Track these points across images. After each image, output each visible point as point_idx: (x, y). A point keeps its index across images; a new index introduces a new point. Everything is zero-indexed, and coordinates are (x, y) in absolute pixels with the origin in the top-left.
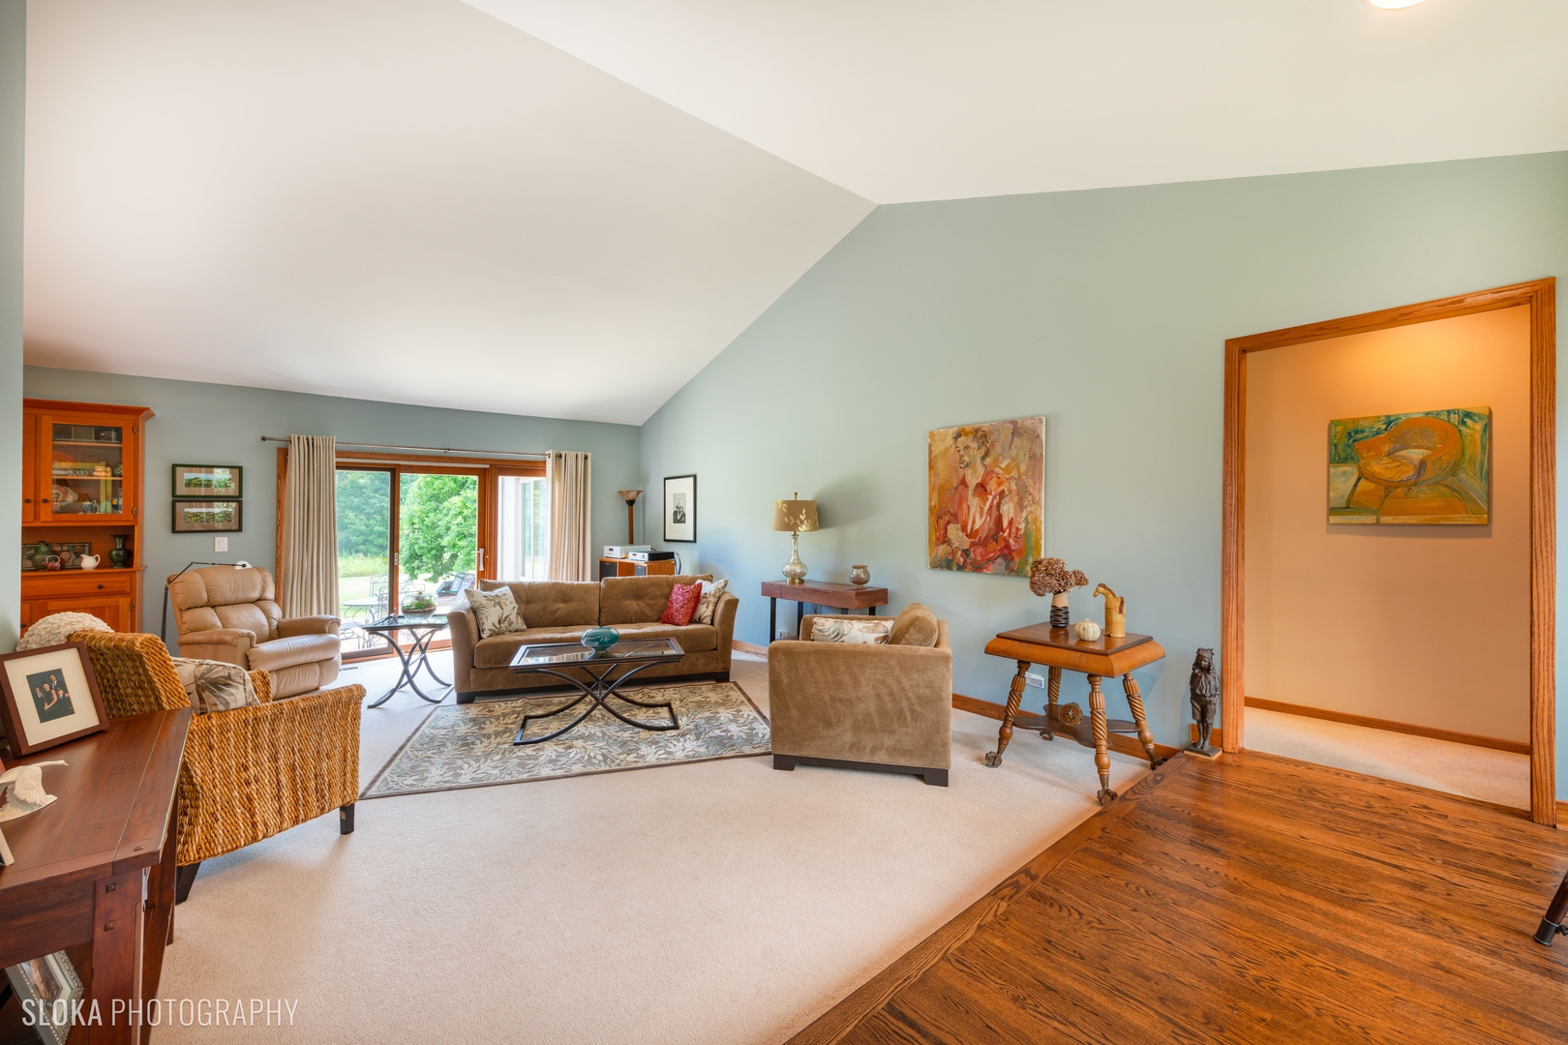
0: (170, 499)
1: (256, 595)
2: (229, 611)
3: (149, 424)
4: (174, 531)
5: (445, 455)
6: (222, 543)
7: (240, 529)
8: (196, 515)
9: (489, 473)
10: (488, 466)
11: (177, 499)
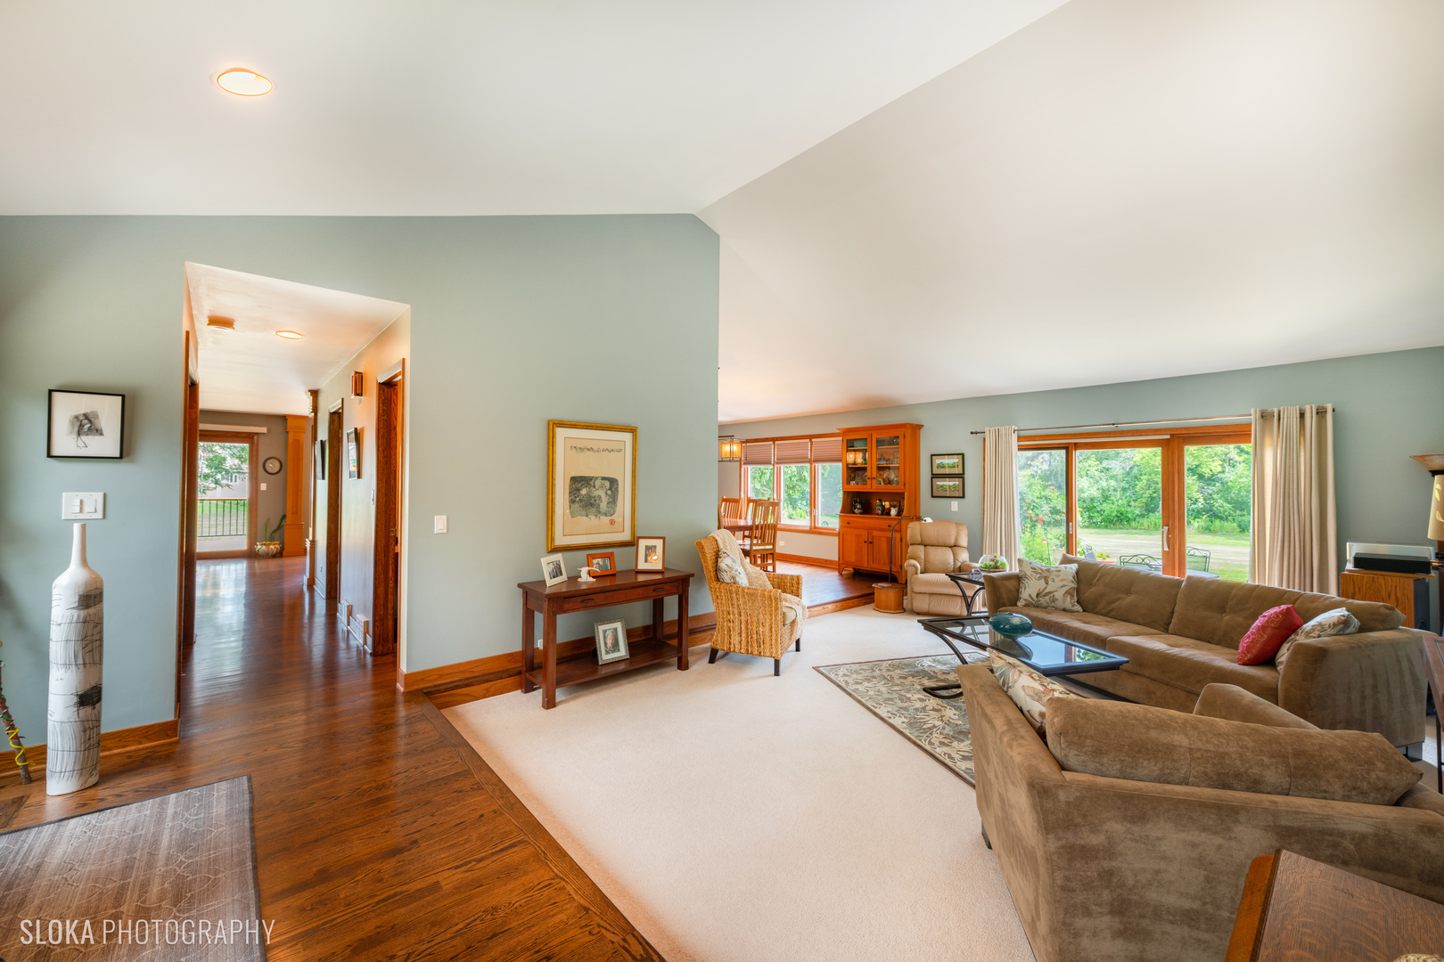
0: (930, 476)
1: (952, 542)
2: (932, 550)
3: (922, 431)
4: (933, 496)
5: (1117, 429)
6: (955, 505)
7: (963, 497)
8: (942, 486)
9: (1174, 442)
10: (1168, 437)
11: (934, 476)
